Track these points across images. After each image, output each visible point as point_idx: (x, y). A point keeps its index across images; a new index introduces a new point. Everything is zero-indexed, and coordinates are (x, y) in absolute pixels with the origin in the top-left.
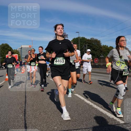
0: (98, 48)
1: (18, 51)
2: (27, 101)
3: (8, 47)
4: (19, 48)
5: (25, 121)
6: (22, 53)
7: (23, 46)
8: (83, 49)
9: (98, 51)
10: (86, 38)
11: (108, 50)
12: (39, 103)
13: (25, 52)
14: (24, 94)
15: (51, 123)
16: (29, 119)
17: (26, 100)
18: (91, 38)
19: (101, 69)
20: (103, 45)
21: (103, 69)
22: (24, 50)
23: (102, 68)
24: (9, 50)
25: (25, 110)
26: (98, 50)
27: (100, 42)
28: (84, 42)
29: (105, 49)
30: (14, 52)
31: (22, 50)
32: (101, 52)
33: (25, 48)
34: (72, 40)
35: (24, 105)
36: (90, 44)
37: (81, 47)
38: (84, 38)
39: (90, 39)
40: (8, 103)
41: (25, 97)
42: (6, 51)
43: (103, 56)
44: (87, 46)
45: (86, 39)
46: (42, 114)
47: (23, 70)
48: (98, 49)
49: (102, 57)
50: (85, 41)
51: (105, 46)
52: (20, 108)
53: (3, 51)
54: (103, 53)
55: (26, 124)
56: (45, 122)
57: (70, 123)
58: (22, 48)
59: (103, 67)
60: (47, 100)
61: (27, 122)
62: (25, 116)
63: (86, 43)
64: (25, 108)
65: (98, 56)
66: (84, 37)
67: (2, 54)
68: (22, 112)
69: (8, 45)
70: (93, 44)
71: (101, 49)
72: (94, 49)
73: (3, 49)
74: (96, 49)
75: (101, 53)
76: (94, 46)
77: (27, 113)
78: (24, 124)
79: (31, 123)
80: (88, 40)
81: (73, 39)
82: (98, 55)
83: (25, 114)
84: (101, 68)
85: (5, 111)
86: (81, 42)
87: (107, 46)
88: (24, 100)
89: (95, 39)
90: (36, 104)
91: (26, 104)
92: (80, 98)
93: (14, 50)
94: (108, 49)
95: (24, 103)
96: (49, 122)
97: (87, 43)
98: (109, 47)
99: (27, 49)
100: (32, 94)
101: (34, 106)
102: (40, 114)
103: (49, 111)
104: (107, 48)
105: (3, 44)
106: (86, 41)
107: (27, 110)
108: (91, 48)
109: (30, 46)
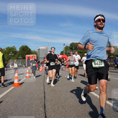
1: (36, 52)
2: (46, 97)
3: (27, 49)
4: (37, 50)
5: (45, 114)
6: (40, 54)
7: (40, 48)
12: (56, 98)
13: (42, 53)
14: (43, 90)
15: (68, 117)
16: (48, 112)
17: (45, 95)
22: (41, 51)
23: (113, 67)
24: (28, 51)
25: (45, 104)
27: (110, 43)
30: (33, 53)
31: (39, 51)
33: (42, 50)
35: (44, 100)
40: (29, 98)
41: (44, 93)
42: (26, 52)
43: (113, 56)
46: (60, 108)
47: (41, 69)
52: (40, 103)
53: (23, 52)
55: (47, 117)
56: (63, 115)
57: (85, 117)
58: (39, 49)
60: (64, 96)
61: (47, 115)
62: (45, 109)
64: (45, 103)
67: (22, 55)
68: (42, 106)
69: (28, 47)
73: (23, 50)
77: (47, 107)
78: (45, 116)
79: (50, 116)
83: (45, 107)
84: (111, 67)
85: (27, 105)
88: (43, 95)
90: (55, 99)
91: (46, 99)
92: (94, 94)
93: (32, 51)
95: (43, 98)
96: (67, 116)
99: (44, 50)
100: (50, 90)
101: (52, 101)
102: (58, 108)
103: (67, 106)
105: (23, 46)
107: (46, 105)
109: (47, 48)
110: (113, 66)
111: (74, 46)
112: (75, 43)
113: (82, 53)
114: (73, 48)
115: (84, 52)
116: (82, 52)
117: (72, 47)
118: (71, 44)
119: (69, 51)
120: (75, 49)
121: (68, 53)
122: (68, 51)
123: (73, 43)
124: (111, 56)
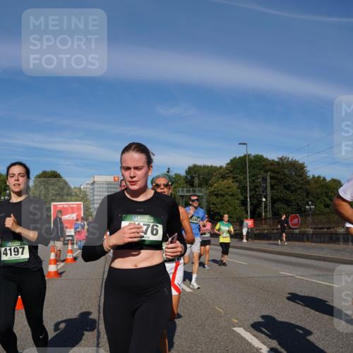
0: (298, 183)
1: (84, 192)
3: (58, 181)
4: (87, 184)
7: (98, 179)
8: (257, 187)
9: (299, 192)
10: (265, 157)
11: (325, 190)
18: (280, 157)
19: (308, 244)
20: (314, 177)
21: (313, 244)
22: (100, 188)
23: (312, 242)
24: (60, 187)
26: (299, 188)
27: (304, 167)
28: (261, 169)
29: (318, 186)
31: (93, 188)
32: (308, 194)
33: (103, 184)
34: (229, 161)
36: (278, 173)
37: (254, 181)
38: (262, 156)
39: (277, 160)
42: (53, 191)
43: (313, 207)
44: (269, 180)
45: (267, 159)
48: (299, 186)
49: (310, 209)
50: (264, 166)
51: (319, 177)
54: (314, 197)
58: (94, 182)
59: (314, 238)
63: (266, 171)
65: (298, 205)
66: (261, 154)
69: (59, 174)
70: (285, 174)
71: (307, 187)
72: (290, 186)
74: (294, 186)
75: (307, 197)
76: (287, 178)
80: (272, 163)
81: (231, 161)
82: (300, 203)
84: (308, 241)
86: (253, 168)
87: (324, 179)
89: (290, 160)
93: (73, 187)
94: (327, 187)
97: (270, 170)
98: (330, 181)
99: (107, 186)
104: (322, 183)
105: (44, 173)
106: (266, 166)
108: (281, 183)
109: (116, 178)
110: (312, 238)
111: (199, 176)
112: (200, 167)
113: (223, 196)
114: (196, 181)
115: (227, 194)
116: (222, 193)
117: (193, 178)
118: (190, 168)
119: (183, 191)
120: (200, 185)
121: (181, 196)
122: (180, 189)
123: (195, 166)
124: (307, 207)
